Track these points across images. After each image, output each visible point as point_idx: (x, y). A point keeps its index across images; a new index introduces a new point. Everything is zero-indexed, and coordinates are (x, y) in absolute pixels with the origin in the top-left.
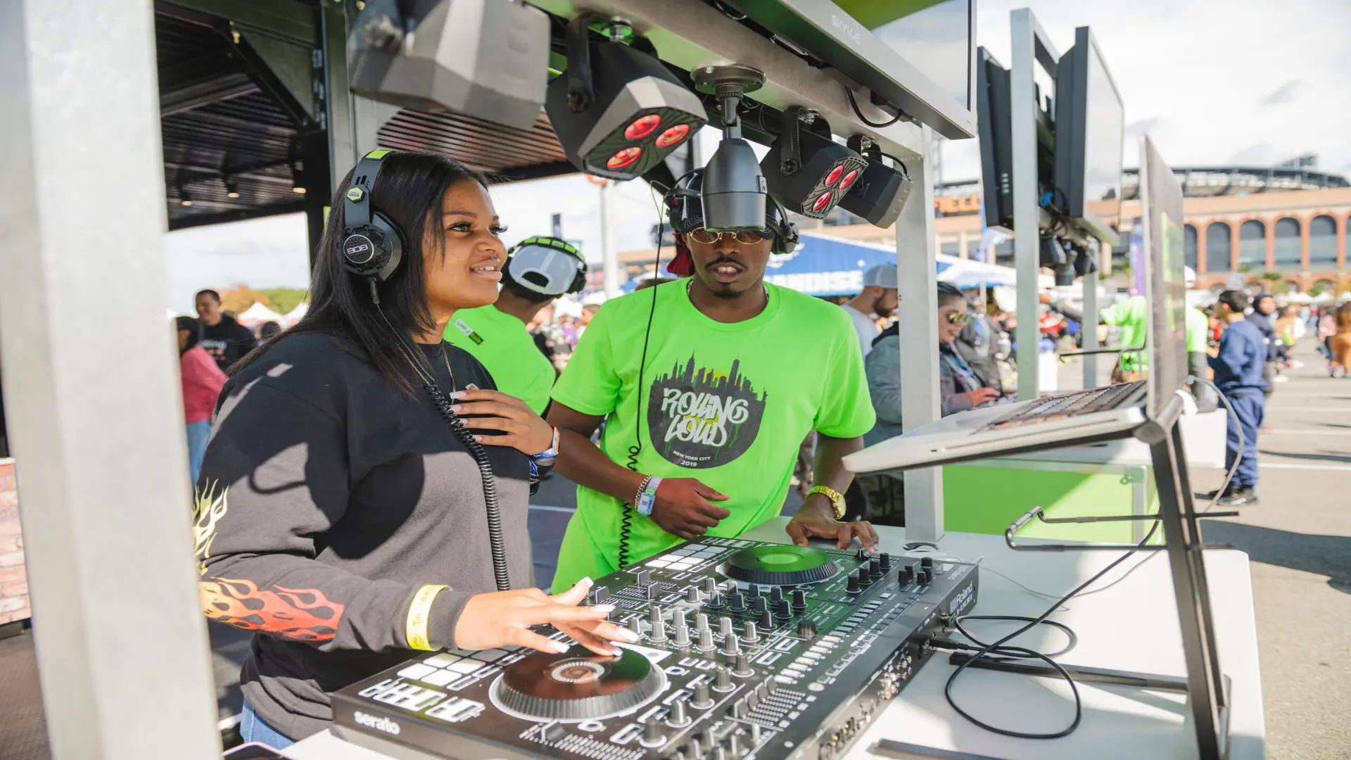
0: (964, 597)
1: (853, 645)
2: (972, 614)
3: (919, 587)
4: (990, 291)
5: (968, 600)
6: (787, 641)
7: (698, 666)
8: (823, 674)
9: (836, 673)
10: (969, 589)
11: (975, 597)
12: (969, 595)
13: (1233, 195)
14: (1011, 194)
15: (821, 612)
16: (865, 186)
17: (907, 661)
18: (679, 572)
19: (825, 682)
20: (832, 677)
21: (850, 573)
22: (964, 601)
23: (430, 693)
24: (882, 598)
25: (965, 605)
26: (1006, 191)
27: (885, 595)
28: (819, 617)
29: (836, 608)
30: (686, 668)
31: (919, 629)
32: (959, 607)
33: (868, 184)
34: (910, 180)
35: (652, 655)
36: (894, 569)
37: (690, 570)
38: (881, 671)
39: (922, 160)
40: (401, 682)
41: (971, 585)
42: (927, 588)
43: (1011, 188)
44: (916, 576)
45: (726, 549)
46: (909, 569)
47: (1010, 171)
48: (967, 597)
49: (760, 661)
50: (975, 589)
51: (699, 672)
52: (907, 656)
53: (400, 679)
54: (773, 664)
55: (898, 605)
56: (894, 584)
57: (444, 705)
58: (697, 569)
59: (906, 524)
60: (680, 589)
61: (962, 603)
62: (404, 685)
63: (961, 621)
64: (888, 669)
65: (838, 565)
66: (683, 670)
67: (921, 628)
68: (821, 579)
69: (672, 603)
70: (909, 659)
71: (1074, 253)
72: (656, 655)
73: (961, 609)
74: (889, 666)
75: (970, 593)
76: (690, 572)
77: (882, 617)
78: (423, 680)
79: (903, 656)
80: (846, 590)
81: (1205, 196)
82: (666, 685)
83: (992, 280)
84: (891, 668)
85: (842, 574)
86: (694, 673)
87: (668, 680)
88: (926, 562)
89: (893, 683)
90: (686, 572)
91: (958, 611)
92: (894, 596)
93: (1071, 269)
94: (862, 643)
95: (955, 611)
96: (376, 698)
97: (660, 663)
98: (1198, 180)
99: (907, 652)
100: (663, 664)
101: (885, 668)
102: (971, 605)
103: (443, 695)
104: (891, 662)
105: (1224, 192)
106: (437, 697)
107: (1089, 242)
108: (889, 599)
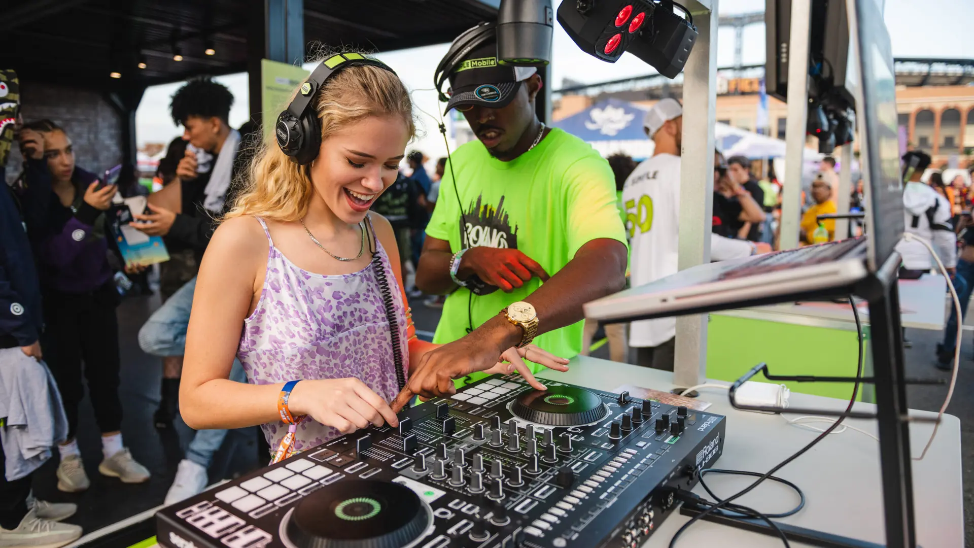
0: (710, 449)
1: (602, 497)
2: (715, 467)
3: (672, 436)
4: (771, 162)
5: (714, 452)
6: (547, 487)
7: (464, 510)
8: (569, 528)
9: (581, 528)
10: (716, 441)
11: (721, 448)
12: (715, 446)
13: (965, 84)
14: (787, 64)
15: (582, 458)
16: (655, 32)
17: (649, 516)
18: (476, 406)
19: (568, 537)
20: (576, 532)
21: (616, 418)
22: (709, 453)
23: (233, 519)
24: (637, 446)
25: (710, 456)
26: (784, 60)
27: (641, 444)
28: (579, 463)
29: (597, 454)
30: (452, 510)
31: (664, 483)
32: (704, 459)
33: (658, 32)
34: (694, 29)
35: (429, 493)
36: (655, 415)
37: (485, 406)
38: (621, 528)
39: (709, 14)
40: (214, 505)
41: (718, 437)
42: (679, 438)
43: (788, 58)
44: (670, 425)
45: (520, 385)
46: (665, 418)
47: (788, 42)
48: (713, 449)
49: (517, 509)
50: (721, 441)
51: (465, 516)
52: (649, 510)
53: (215, 501)
54: (528, 513)
55: (650, 455)
56: (650, 433)
57: (239, 533)
58: (491, 404)
59: (675, 370)
60: (471, 425)
61: (707, 455)
62: (216, 508)
63: (704, 474)
64: (629, 525)
65: (608, 409)
66: (449, 512)
67: (666, 481)
68: (589, 423)
69: (461, 438)
70: (652, 514)
71: (835, 122)
72: (431, 493)
73: (707, 461)
74: (630, 522)
75: (716, 445)
76: (485, 408)
77: (633, 468)
78: (234, 505)
79: (645, 511)
80: (609, 436)
81: (942, 85)
82: (431, 529)
83: (772, 153)
84: (633, 524)
85: (611, 417)
86: (459, 515)
87: (435, 524)
88: (682, 411)
89: (633, 539)
90: (481, 406)
91: (703, 463)
92: (648, 445)
93: (832, 139)
94: (610, 496)
95: (701, 464)
96: (189, 520)
97: (432, 504)
98: (939, 68)
99: (650, 506)
100: (435, 505)
101: (627, 523)
102: (717, 457)
103: (242, 522)
104: (632, 518)
105: (958, 81)
106: (237, 524)
107: (848, 114)
108: (644, 448)
